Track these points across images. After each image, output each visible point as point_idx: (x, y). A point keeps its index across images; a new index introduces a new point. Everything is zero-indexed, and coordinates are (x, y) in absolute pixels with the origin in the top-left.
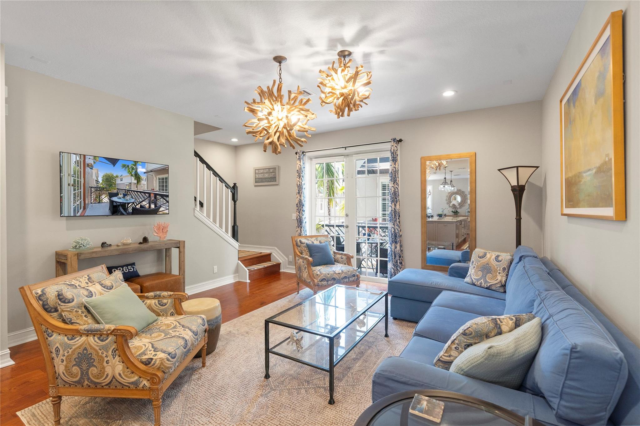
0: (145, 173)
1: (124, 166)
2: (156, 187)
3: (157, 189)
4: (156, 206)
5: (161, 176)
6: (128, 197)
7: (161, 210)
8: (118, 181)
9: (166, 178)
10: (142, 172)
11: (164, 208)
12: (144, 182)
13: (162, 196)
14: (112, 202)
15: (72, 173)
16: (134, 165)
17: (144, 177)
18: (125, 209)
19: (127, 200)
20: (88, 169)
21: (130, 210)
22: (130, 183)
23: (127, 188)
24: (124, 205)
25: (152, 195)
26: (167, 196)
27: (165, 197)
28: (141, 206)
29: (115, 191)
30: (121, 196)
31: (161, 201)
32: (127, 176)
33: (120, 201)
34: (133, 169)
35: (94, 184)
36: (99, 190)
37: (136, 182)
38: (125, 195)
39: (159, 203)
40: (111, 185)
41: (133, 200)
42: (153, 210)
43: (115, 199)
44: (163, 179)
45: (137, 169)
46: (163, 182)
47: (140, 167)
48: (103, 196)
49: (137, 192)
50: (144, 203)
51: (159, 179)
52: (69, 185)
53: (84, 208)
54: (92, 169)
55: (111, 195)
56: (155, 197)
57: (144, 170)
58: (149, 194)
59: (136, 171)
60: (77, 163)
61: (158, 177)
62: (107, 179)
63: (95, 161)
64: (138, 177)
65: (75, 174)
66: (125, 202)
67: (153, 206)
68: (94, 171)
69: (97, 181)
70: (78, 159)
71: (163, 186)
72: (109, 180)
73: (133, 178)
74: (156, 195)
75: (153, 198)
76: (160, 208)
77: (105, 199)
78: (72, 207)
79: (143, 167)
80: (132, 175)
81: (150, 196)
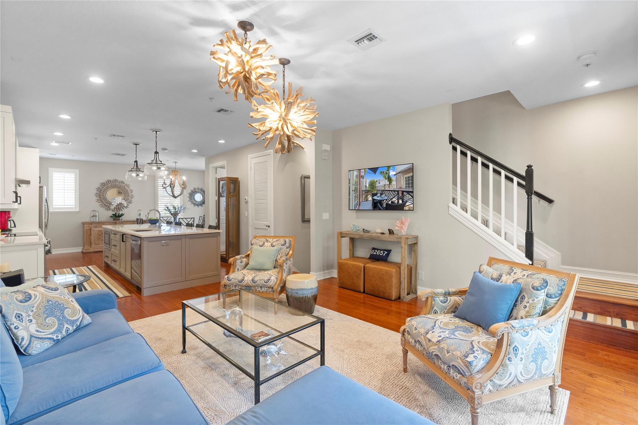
0: (395, 175)
1: (381, 173)
2: (403, 185)
3: (404, 187)
4: (403, 201)
5: (407, 176)
6: (383, 196)
7: (407, 204)
8: (378, 185)
9: (413, 176)
10: (392, 175)
11: (409, 203)
12: (394, 183)
13: (408, 192)
14: (373, 200)
15: (354, 183)
16: (387, 170)
17: (394, 178)
18: (381, 205)
19: (383, 198)
20: (361, 179)
21: (384, 205)
22: (385, 185)
23: (383, 189)
24: (380, 202)
25: (400, 192)
26: (412, 192)
27: (411, 193)
28: (392, 202)
29: (375, 192)
30: (379, 195)
31: (407, 197)
32: (382, 180)
33: (379, 199)
34: (387, 173)
35: (364, 189)
36: (367, 192)
37: (388, 183)
38: (381, 194)
39: (405, 199)
40: (373, 188)
41: (386, 198)
42: (401, 205)
43: (375, 198)
44: (409, 177)
45: (389, 173)
46: (409, 180)
47: (392, 171)
48: (369, 196)
49: (389, 191)
50: (394, 199)
51: (406, 178)
52: (353, 191)
53: (359, 205)
54: (363, 178)
55: (374, 195)
56: (403, 194)
57: (394, 173)
58: (398, 191)
59: (389, 175)
60: (357, 176)
61: (405, 176)
62: (371, 184)
63: (365, 173)
64: (390, 180)
65: (355, 183)
66: (381, 199)
67: (400, 202)
68: (364, 180)
69: (366, 186)
70: (357, 174)
71: (409, 184)
72: (372, 184)
73: (387, 181)
74: (403, 192)
75: (401, 195)
76: (406, 203)
77: (370, 198)
78: (354, 204)
79: (394, 171)
80: (386, 179)
81: (398, 194)
